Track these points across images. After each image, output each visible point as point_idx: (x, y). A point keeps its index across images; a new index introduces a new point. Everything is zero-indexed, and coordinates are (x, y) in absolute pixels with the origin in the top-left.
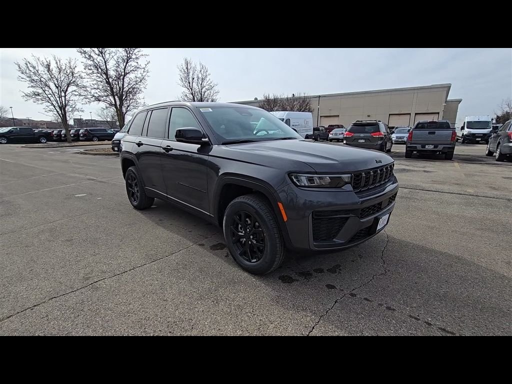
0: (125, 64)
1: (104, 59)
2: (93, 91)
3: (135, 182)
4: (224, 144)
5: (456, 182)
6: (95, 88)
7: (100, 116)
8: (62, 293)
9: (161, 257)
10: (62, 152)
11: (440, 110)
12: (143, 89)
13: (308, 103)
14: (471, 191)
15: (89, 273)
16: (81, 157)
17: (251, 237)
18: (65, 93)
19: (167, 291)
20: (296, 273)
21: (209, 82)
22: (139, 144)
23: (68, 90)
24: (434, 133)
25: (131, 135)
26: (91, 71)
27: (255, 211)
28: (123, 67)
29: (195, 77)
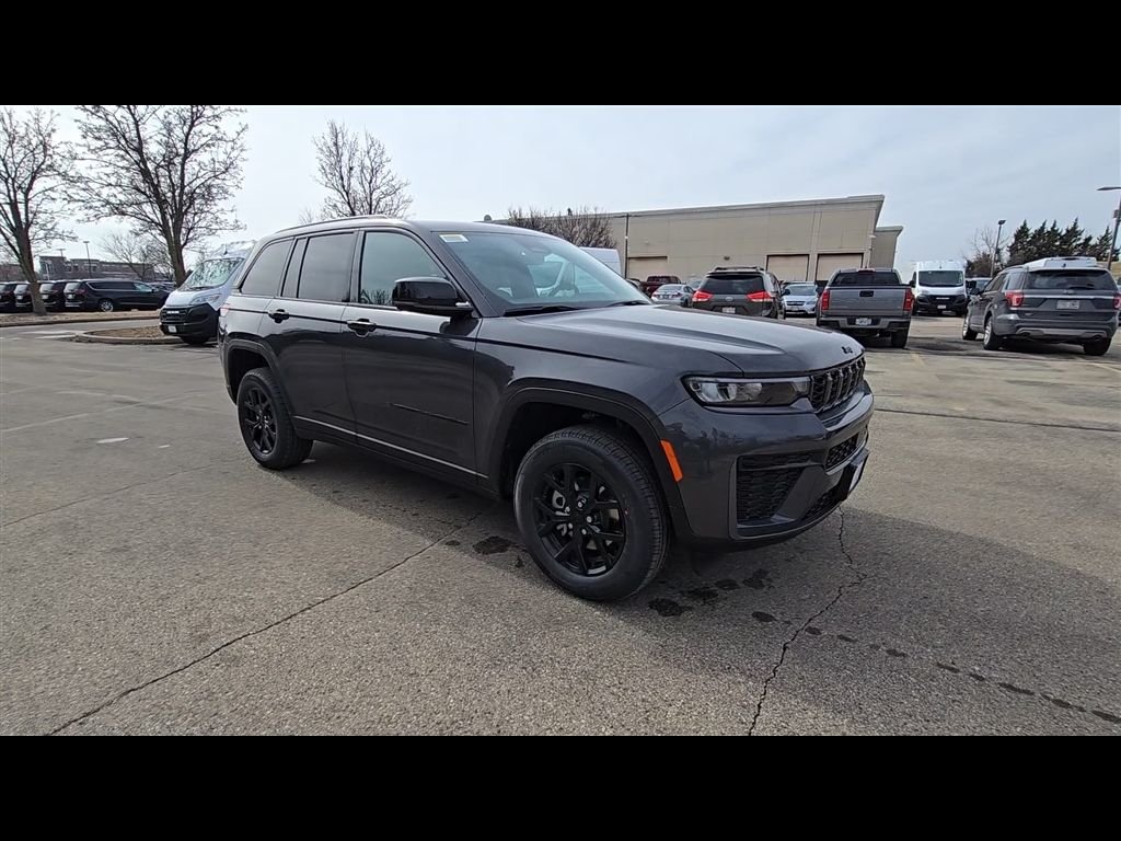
0: (186, 129)
1: (133, 115)
2: (105, 192)
3: (264, 405)
4: (508, 315)
5: (926, 392)
6: (110, 185)
7: (112, 252)
8: (147, 677)
9: (367, 577)
10: (25, 336)
11: (865, 248)
12: (231, 190)
13: (603, 229)
14: (960, 409)
15: (202, 625)
16: (80, 348)
17: (589, 519)
18: (26, 194)
19: (409, 653)
20: (681, 592)
21: (389, 177)
22: (279, 317)
23: (34, 186)
24: (870, 294)
25: (252, 294)
26: (101, 143)
27: (601, 461)
28: (182, 136)
29: (356, 164)
